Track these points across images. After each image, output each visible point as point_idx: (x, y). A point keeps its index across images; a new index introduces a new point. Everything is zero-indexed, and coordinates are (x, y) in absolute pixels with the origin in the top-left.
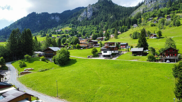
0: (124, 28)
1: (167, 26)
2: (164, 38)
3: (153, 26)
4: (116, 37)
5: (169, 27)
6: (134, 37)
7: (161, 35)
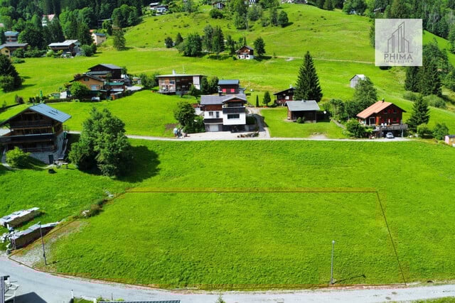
0: (127, 14)
1: (256, 22)
2: (269, 58)
3: (216, 18)
4: (121, 45)
5: (261, 25)
6: (193, 50)
7: (263, 51)
